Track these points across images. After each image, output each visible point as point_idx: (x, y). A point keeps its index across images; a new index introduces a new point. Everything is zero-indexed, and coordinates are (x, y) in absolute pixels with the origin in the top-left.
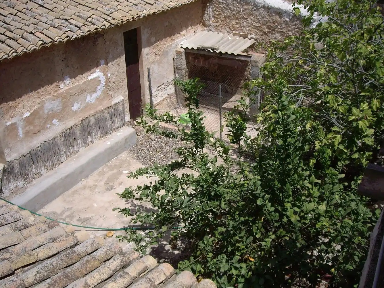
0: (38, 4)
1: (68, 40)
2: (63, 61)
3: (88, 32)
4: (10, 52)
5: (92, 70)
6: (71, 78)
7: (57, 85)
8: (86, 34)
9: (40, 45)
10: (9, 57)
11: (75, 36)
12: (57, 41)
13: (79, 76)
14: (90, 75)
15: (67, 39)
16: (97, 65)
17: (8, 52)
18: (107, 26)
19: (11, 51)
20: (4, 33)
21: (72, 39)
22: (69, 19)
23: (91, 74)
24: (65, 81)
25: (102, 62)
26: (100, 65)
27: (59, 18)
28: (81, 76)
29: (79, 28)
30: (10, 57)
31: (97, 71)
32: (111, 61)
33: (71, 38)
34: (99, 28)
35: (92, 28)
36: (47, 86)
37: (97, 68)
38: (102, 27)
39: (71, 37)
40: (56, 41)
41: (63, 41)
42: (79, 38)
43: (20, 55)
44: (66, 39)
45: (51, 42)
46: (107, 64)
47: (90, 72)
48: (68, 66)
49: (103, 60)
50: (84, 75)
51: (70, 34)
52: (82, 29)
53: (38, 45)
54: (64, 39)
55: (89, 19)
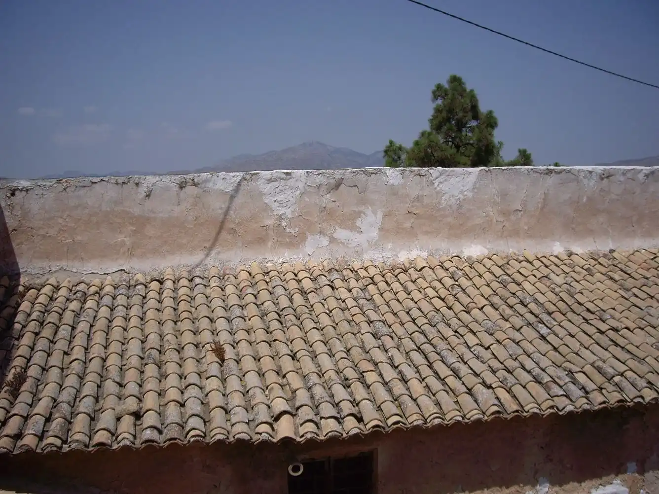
0: (539, 332)
1: (552, 413)
2: (542, 448)
3: (601, 404)
4: (430, 416)
5: (604, 479)
6: (553, 484)
7: (518, 491)
8: (596, 408)
9: (493, 414)
10: (425, 424)
11: (570, 408)
12: (528, 412)
13: (571, 483)
14: (598, 488)
15: (552, 411)
16: (619, 470)
17: (427, 416)
18: (648, 399)
19: (433, 414)
20: (445, 378)
21: (561, 413)
22: (576, 372)
23: (601, 485)
24: (538, 487)
25: (632, 466)
26: (625, 472)
27: (561, 366)
28: (576, 484)
29: (587, 393)
30: (428, 425)
31: (615, 482)
32: (653, 469)
33: (561, 411)
34: (629, 400)
35: (614, 397)
36: (498, 488)
37: (617, 475)
38: (635, 400)
39: (560, 408)
40: (526, 412)
41: (543, 413)
42: (577, 412)
43: (447, 425)
44: (549, 410)
45: (517, 411)
46: (642, 471)
47: (599, 481)
48: (551, 460)
49: (634, 464)
50: (583, 484)
51: (562, 402)
52: (591, 396)
53: (488, 413)
54: (546, 410)
55: (617, 379)
